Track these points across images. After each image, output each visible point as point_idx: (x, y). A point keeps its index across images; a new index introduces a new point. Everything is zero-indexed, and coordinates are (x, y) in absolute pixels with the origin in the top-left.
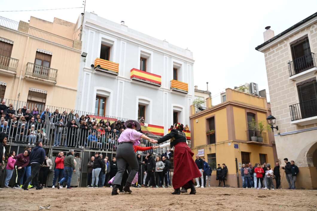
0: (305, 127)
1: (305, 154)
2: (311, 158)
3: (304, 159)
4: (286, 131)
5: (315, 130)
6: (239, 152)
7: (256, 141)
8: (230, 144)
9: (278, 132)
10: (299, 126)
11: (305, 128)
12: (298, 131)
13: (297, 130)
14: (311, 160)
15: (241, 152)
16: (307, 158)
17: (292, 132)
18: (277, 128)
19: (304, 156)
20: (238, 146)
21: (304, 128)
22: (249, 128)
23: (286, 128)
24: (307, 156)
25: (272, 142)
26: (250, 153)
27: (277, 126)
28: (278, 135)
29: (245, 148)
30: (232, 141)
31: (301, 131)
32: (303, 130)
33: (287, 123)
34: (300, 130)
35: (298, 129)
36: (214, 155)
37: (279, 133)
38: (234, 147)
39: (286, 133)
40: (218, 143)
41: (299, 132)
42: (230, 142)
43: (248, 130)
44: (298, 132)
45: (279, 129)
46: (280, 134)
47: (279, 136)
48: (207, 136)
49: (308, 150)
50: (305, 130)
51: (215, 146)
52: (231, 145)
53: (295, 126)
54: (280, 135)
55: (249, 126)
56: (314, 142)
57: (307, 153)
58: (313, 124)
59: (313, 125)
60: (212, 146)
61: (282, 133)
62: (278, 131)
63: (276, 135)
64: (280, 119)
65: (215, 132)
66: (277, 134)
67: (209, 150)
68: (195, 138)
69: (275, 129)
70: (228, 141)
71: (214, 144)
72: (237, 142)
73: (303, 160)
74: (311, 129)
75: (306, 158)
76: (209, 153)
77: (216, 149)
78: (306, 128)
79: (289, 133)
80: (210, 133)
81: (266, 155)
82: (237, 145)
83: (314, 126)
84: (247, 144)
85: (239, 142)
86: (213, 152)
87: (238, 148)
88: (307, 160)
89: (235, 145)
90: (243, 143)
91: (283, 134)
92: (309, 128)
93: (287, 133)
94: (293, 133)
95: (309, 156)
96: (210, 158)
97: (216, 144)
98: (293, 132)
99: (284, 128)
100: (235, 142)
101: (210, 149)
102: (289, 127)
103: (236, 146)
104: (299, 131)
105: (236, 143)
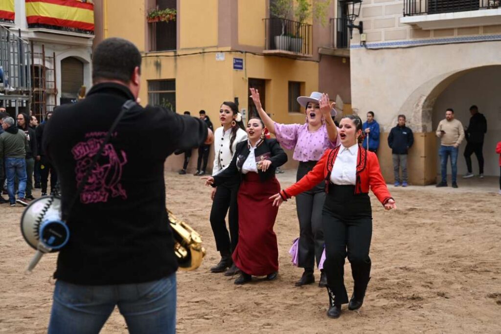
0: (432, 33)
1: (419, 101)
2: (429, 111)
3: (416, 112)
4: (383, 39)
5: (453, 45)
6: (243, 78)
7: (287, 50)
8: (221, 57)
9: (363, 37)
10: (416, 28)
11: (432, 37)
12: (412, 42)
13: (411, 40)
14: (429, 114)
15: (247, 79)
16: (423, 111)
17: (397, 43)
18: (360, 28)
19: (418, 105)
20: (241, 64)
21: (429, 36)
22: (271, 10)
23: (383, 30)
24: (423, 107)
25: (320, 49)
26: (269, 80)
27: (361, 23)
28: (362, 46)
29: (256, 68)
30: (229, 49)
31: (420, 42)
32: (424, 42)
33: (388, 17)
34: (418, 39)
35: (413, 36)
36: (170, 84)
37: (364, 42)
38: (232, 66)
39: (381, 44)
40: (183, 49)
41: (416, 45)
42: (221, 52)
43: (269, 17)
44: (413, 45)
45: (364, 31)
46: (367, 43)
47: (363, 48)
48: (150, 25)
49: (428, 91)
50: (429, 41)
51: (176, 60)
52: (226, 61)
53: (408, 28)
54: (365, 46)
55: (271, 5)
56: (447, 74)
57: (425, 98)
58: (452, 29)
59: (450, 30)
60: (166, 58)
61: (372, 43)
62: (362, 35)
63: (356, 47)
64: (373, 4)
65: (176, 16)
66: (358, 44)
67: (153, 68)
68: (106, 27)
69: (357, 29)
70: (217, 47)
71: (171, 53)
72: (242, 52)
73: (413, 114)
74: (445, 40)
75: (421, 111)
76: (154, 76)
77: (176, 66)
78: (434, 36)
79: (389, 44)
80: (159, 19)
81: (304, 83)
82: (242, 60)
83: (453, 35)
84: (263, 57)
85: (246, 52)
86: (166, 75)
87: (241, 68)
88: (423, 116)
89: (236, 59)
90: (255, 54)
91: (374, 45)
92: (441, 38)
93: (384, 44)
94: (399, 46)
95: (428, 106)
96: (156, 92)
97: (179, 53)
98: (400, 43)
99: (377, 30)
100: (237, 51)
101: (158, 65)
102: (392, 29)
103: (238, 65)
104: (416, 42)
105: (238, 55)
